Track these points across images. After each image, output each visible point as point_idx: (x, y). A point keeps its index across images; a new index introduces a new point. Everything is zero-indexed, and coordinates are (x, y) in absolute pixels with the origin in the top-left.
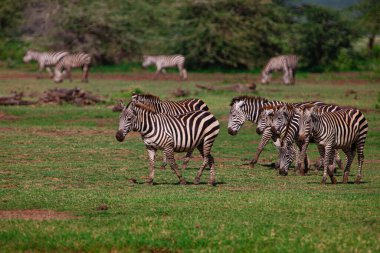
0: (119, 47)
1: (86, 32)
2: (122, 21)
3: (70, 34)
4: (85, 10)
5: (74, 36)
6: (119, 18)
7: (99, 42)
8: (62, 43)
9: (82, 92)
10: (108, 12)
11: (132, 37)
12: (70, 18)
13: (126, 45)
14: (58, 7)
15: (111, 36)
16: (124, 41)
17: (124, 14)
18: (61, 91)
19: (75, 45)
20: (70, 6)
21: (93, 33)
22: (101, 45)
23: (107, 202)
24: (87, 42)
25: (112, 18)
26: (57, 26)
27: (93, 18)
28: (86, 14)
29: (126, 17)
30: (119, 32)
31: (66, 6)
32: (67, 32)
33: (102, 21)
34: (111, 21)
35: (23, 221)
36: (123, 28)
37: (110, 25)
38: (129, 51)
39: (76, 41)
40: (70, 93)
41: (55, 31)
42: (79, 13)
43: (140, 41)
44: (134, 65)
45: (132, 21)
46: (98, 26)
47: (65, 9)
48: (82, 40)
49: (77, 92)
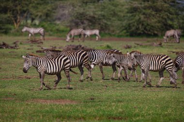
0: (99, 26)
1: (84, 19)
2: (101, 14)
3: (77, 20)
4: (84, 9)
5: (79, 21)
6: (100, 13)
7: (90, 24)
8: (74, 24)
9: (83, 46)
10: (95, 10)
11: (106, 22)
12: (77, 13)
13: (102, 25)
14: (72, 8)
15: (96, 21)
16: (102, 23)
17: (102, 11)
18: (73, 46)
19: (80, 25)
20: (77, 7)
21: (88, 20)
22: (91, 25)
23: (94, 96)
24: (85, 24)
25: (97, 13)
26: (71, 16)
27: (88, 13)
28: (85, 11)
29: (103, 13)
30: (99, 19)
31: (75, 7)
32: (76, 19)
33: (92, 14)
34: (96, 14)
35: (56, 104)
36: (101, 17)
37: (96, 16)
38: (104, 27)
39: (80, 23)
40: (77, 47)
41: (70, 19)
42: (81, 11)
43: (109, 23)
44: (106, 34)
45: (106, 14)
46: (90, 17)
47: (75, 9)
48: (83, 23)
49: (80, 46)
